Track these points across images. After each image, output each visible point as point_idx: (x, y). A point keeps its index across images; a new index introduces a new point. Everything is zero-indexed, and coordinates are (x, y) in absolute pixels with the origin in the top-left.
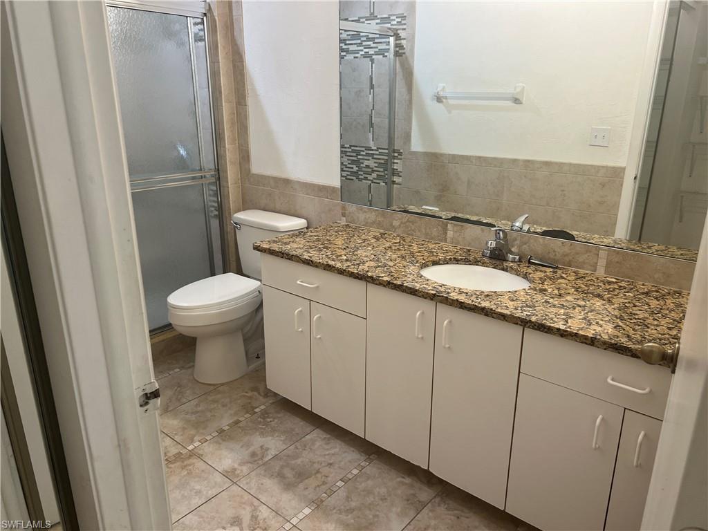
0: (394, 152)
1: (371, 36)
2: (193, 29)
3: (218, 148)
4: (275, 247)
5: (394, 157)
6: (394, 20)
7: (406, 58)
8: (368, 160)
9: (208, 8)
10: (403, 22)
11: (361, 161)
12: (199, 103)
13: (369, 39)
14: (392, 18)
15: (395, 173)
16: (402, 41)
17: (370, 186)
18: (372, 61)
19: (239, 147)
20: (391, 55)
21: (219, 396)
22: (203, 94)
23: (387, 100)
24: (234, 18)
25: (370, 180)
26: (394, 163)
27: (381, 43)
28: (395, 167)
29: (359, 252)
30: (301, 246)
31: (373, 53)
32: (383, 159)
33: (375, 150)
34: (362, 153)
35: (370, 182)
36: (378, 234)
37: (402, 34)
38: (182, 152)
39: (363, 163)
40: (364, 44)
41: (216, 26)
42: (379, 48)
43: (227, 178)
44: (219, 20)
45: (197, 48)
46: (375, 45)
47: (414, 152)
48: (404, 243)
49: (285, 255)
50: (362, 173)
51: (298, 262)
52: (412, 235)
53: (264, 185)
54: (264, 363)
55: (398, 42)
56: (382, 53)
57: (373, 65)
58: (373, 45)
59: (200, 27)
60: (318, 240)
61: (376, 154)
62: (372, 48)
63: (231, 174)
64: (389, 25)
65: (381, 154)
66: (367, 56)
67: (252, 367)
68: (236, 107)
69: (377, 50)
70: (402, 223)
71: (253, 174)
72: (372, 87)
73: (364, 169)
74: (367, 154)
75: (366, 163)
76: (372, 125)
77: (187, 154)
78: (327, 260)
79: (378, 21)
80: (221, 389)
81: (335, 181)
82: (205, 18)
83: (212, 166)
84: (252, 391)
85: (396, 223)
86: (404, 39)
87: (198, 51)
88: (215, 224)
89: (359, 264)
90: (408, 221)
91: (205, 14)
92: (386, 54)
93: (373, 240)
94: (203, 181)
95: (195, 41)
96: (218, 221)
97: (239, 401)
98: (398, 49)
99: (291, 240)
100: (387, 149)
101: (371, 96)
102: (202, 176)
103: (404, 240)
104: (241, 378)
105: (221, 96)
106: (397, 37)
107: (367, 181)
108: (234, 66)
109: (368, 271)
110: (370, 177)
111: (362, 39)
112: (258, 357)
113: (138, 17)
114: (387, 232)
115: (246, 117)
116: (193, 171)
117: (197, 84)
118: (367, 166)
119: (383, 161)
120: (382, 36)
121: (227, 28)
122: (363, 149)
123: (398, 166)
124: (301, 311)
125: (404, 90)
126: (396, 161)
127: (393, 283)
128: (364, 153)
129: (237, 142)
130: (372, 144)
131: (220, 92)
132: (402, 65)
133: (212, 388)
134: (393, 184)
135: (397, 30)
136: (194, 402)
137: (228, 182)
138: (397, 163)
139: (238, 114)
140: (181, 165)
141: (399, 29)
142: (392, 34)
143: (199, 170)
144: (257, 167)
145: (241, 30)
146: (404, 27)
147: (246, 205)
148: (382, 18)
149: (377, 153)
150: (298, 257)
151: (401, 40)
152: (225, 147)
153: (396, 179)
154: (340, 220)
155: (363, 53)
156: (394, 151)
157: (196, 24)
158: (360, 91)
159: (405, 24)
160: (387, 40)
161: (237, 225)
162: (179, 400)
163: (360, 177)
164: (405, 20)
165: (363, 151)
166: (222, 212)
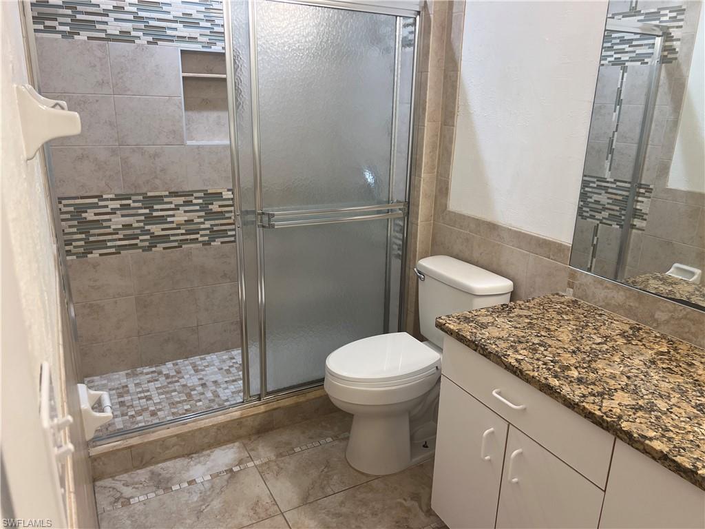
0: (640, 188)
1: (628, 36)
2: (401, 32)
3: (412, 177)
4: (467, 330)
5: (639, 194)
6: (666, 15)
7: (678, 66)
8: (600, 194)
9: (423, 5)
10: (679, 17)
11: (589, 194)
12: (397, 123)
13: (623, 41)
14: (662, 12)
15: (637, 214)
16: (675, 43)
17: (596, 228)
18: (625, 69)
19: (437, 176)
20: (653, 61)
21: (370, 495)
22: (403, 111)
23: (640, 118)
24: (454, 15)
25: (598, 219)
26: (638, 201)
27: (641, 45)
28: (638, 207)
29: (599, 365)
30: (504, 334)
31: (627, 58)
32: (620, 195)
33: (612, 183)
34: (591, 185)
35: (598, 222)
36: (627, 328)
37: (675, 33)
38: (369, 178)
39: (591, 198)
40: (615, 47)
41: (430, 26)
42: (637, 52)
43: (417, 213)
44: (434, 19)
45: (403, 54)
46: (631, 49)
47: (671, 189)
48: (678, 357)
49: (479, 348)
50: (588, 210)
51: (498, 364)
52: (690, 340)
53: (461, 227)
54: (433, 456)
55: (667, 44)
56: (640, 59)
57: (625, 74)
58: (628, 49)
59: (411, 29)
60: (531, 326)
61: (612, 188)
62: (627, 52)
63: (423, 208)
64: (657, 22)
65: (618, 188)
66: (618, 62)
67: (417, 459)
68: (441, 127)
69: (634, 55)
70: (672, 317)
71: (449, 211)
72: (619, 102)
73: (590, 205)
74: (599, 187)
75: (596, 197)
76: (611, 151)
77: (375, 182)
78: (546, 374)
79: (642, 17)
80: (375, 483)
81: (565, 236)
82: (418, 18)
83: (402, 197)
84: (412, 499)
85: (661, 316)
86: (678, 40)
87: (404, 59)
88: (396, 264)
89: (601, 394)
90: (685, 317)
91: (419, 13)
92: (646, 60)
93: (621, 341)
94: (389, 216)
95: (403, 46)
96: (400, 261)
97: (394, 512)
98: (666, 53)
99: (490, 319)
100: (629, 183)
101: (615, 115)
102: (388, 210)
103: (676, 349)
104: (400, 472)
105: (424, 114)
106: (667, 36)
107: (594, 221)
108: (445, 77)
109: (620, 417)
110: (598, 216)
111: (614, 41)
112: (425, 446)
113: (338, 18)
114: (642, 326)
115: (451, 141)
116: (379, 203)
117: (398, 98)
118: (597, 202)
119: (620, 198)
120: (644, 35)
121: (443, 28)
122: (595, 180)
123: (644, 205)
124: (492, 433)
125: (668, 108)
126: (640, 199)
127: (674, 461)
128: (595, 185)
129: (436, 170)
130: (607, 175)
131: (424, 109)
132: (670, 74)
133: (364, 479)
134: (633, 228)
135: (668, 28)
136: (339, 497)
137: (417, 219)
138: (643, 202)
139: (443, 136)
140: (367, 194)
141: (673, 27)
142: (661, 33)
143: (386, 202)
144: (456, 204)
145: (461, 31)
146: (680, 24)
147: (436, 248)
148: (646, 14)
149: (614, 186)
150: (500, 357)
151: (673, 41)
152: (420, 176)
153: (637, 222)
154: (565, 291)
155: (612, 59)
156: (640, 186)
157: (405, 26)
158: (600, 107)
159: (682, 20)
160: (651, 41)
161: (421, 276)
162: (323, 488)
163: (585, 214)
164: (683, 14)
165: (594, 182)
166: (406, 254)
